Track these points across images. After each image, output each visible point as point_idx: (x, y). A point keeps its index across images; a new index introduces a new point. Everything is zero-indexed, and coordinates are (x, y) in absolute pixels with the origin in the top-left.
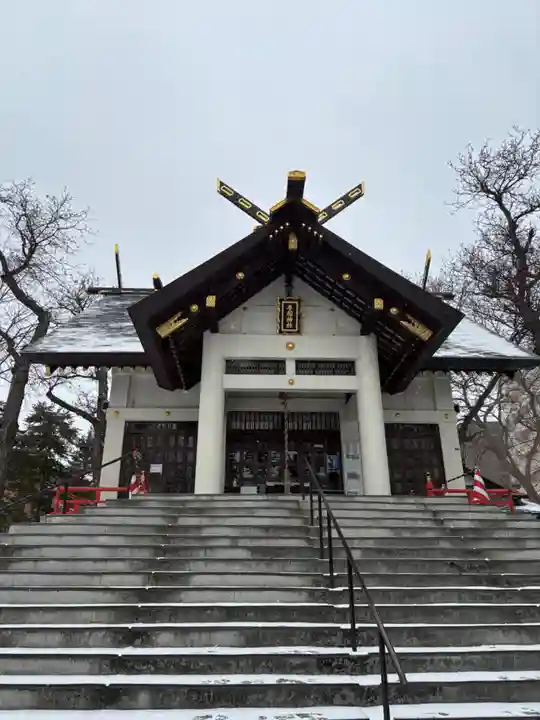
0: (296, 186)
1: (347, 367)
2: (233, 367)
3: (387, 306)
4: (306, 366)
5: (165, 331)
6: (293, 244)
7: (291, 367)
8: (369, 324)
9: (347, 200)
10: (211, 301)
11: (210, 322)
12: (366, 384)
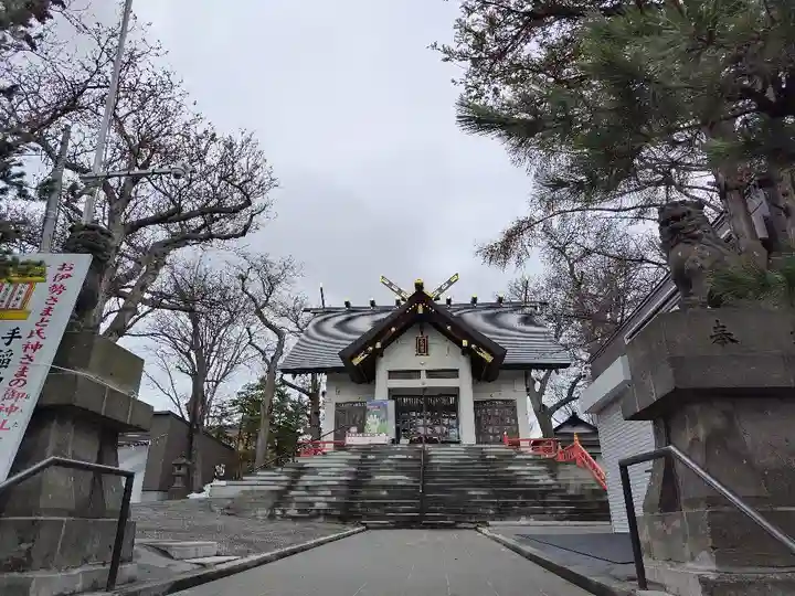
0: (419, 287)
1: (454, 373)
2: (393, 374)
3: (469, 344)
4: (431, 374)
5: (356, 362)
6: (420, 311)
7: (423, 374)
8: (466, 351)
9: (450, 283)
10: (378, 345)
11: (378, 354)
12: (464, 382)
